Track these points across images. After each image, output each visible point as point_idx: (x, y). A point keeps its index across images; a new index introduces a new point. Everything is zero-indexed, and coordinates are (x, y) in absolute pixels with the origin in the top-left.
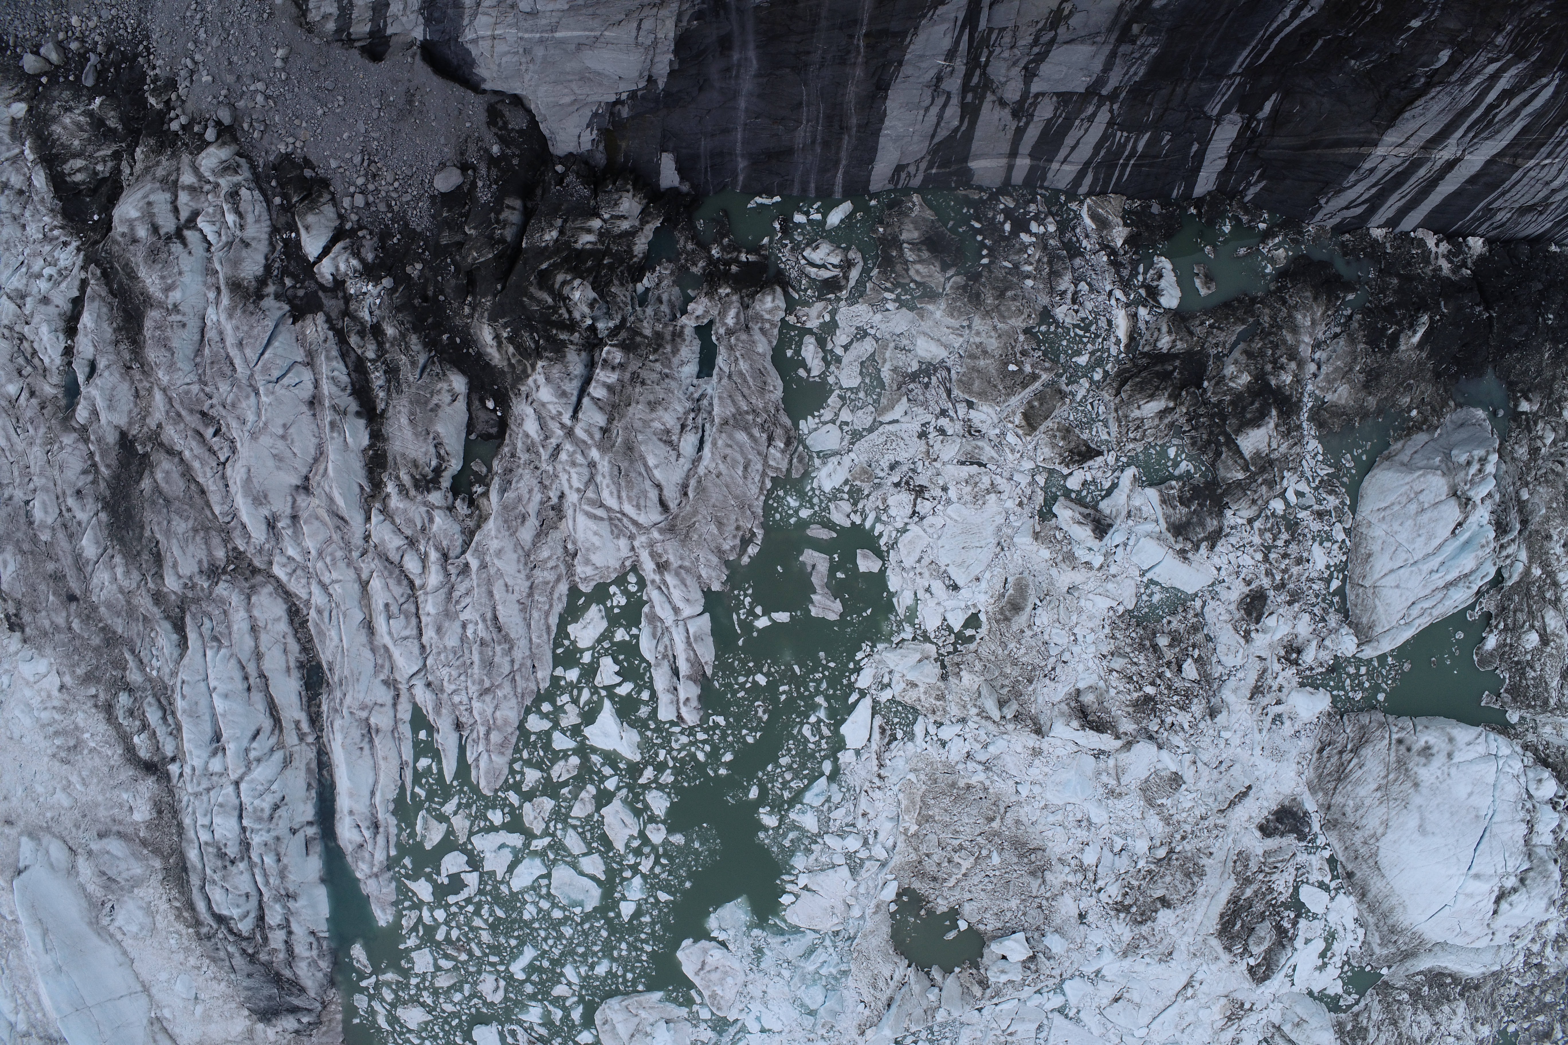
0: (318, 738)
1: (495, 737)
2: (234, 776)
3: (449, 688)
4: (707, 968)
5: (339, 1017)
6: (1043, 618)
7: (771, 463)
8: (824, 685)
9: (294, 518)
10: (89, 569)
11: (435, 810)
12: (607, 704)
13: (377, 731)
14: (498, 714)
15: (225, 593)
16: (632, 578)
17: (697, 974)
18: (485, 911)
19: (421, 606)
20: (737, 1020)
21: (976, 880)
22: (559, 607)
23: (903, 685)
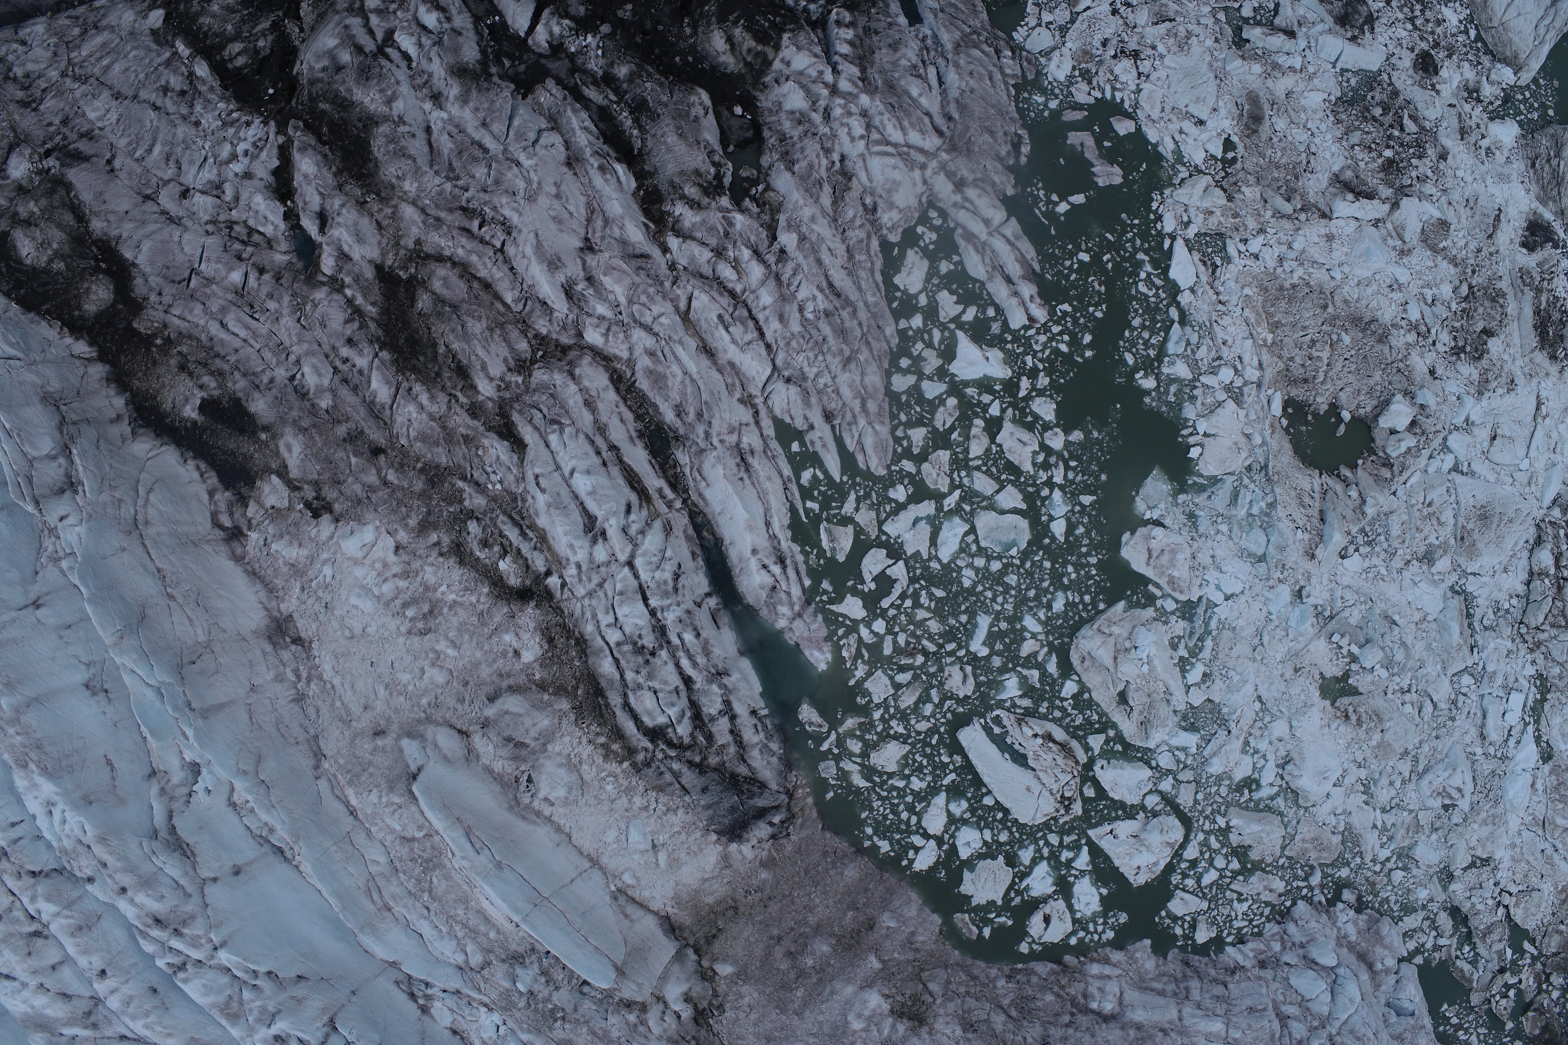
0: (684, 501)
1: (871, 406)
2: (623, 557)
3: (811, 372)
4: (1155, 554)
5: (810, 800)
6: (1281, 124)
7: (1008, 71)
8: (1138, 242)
9: (590, 279)
10: (388, 412)
11: (835, 516)
12: (960, 334)
13: (752, 452)
14: (867, 380)
15: (546, 377)
16: (933, 214)
17: (1148, 564)
18: (924, 600)
19: (752, 306)
20: (1200, 598)
21: (1339, 365)
22: (879, 264)
23: (1202, 216)
